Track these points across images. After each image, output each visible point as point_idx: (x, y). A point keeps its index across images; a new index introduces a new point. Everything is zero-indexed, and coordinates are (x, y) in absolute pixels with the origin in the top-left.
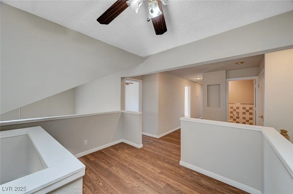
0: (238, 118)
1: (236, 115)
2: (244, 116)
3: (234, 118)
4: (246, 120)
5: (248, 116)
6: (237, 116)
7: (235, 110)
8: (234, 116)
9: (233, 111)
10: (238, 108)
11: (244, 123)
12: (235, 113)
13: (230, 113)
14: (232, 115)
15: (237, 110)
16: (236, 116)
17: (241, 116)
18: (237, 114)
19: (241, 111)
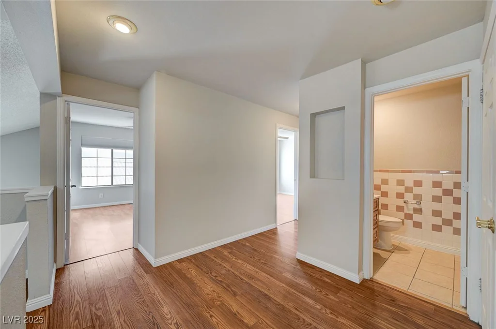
0: (419, 211)
1: (412, 205)
2: (437, 206)
3: (406, 211)
4: (443, 220)
5: (447, 207)
6: (417, 206)
7: (409, 190)
8: (407, 206)
9: (403, 191)
10: (418, 183)
11: (436, 228)
12: (409, 197)
13: (395, 196)
14: (400, 202)
15: (417, 190)
16: (411, 207)
17: (428, 206)
18: (415, 202)
19: (427, 191)
